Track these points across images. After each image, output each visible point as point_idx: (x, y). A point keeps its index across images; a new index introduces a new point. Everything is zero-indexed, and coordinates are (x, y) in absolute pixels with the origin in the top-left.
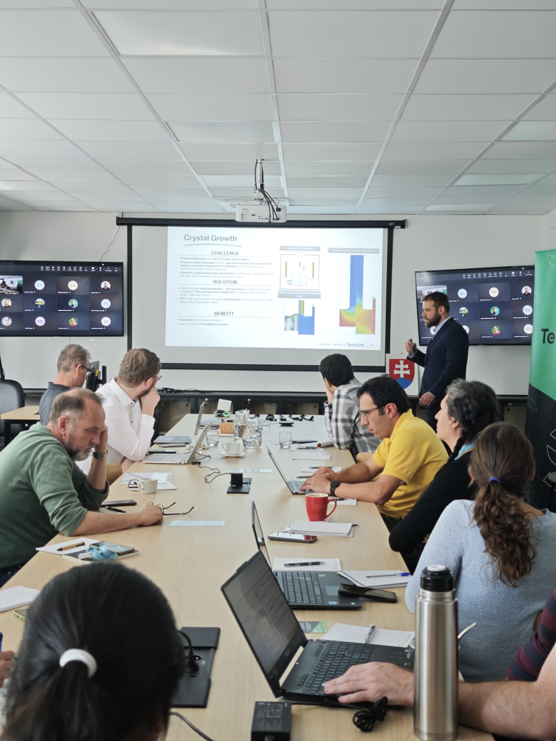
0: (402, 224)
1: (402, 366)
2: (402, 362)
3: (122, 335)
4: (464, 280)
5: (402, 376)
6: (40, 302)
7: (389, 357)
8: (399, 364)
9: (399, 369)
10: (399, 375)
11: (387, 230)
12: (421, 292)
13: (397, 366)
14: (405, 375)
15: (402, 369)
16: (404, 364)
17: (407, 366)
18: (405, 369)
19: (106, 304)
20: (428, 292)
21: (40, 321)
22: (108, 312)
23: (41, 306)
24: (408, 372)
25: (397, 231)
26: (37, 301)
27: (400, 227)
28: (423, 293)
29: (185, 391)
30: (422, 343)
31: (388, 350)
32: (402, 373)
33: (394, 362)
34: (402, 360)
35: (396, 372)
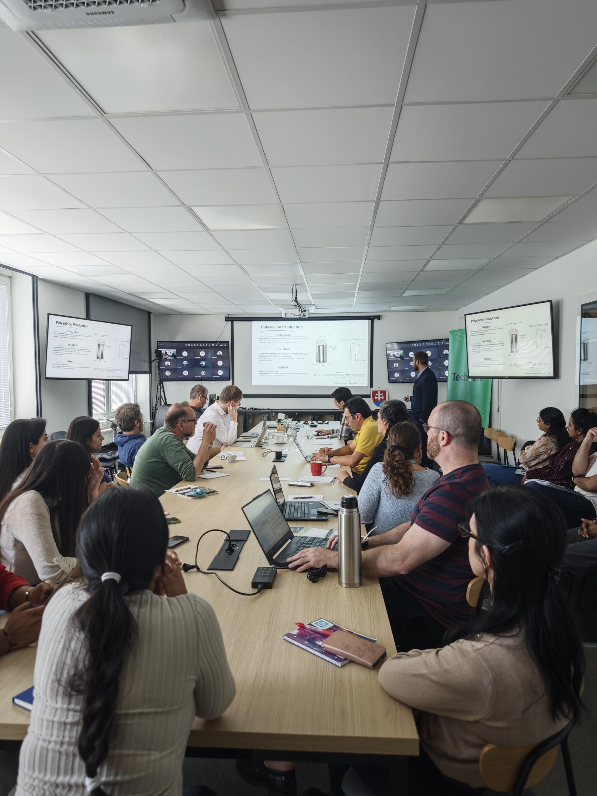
0: (379, 317)
1: (379, 394)
2: (379, 392)
3: (229, 380)
4: (413, 347)
5: (379, 400)
6: (185, 363)
7: (372, 389)
8: (378, 393)
9: (378, 396)
10: (378, 399)
11: (370, 321)
12: (389, 354)
13: (377, 394)
14: (381, 399)
15: (379, 396)
16: (381, 393)
17: (382, 394)
18: (381, 396)
19: (220, 363)
20: (393, 354)
21: (186, 373)
22: (221, 368)
23: (186, 365)
24: (382, 398)
25: (376, 322)
26: (184, 362)
27: (377, 319)
28: (390, 355)
29: (262, 409)
30: (390, 382)
31: (371, 386)
32: (379, 398)
33: (375, 392)
34: (379, 391)
35: (376, 398)
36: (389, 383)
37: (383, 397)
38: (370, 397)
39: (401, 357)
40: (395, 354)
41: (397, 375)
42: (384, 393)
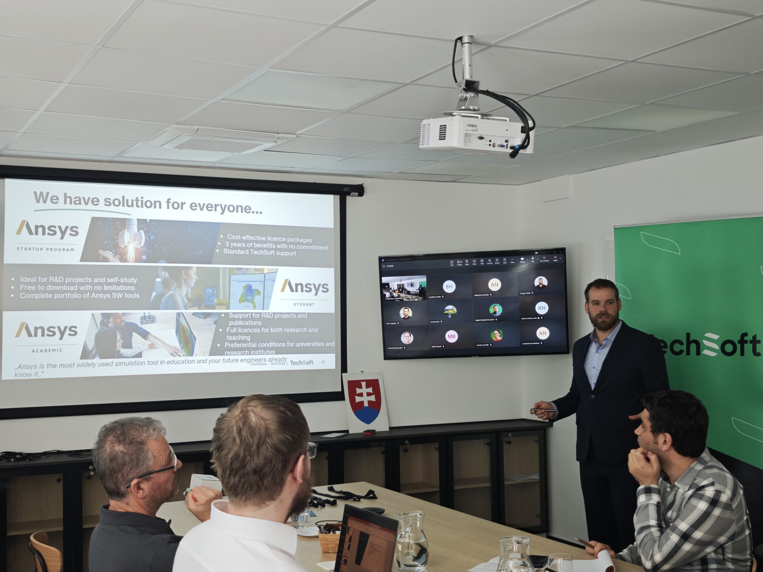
0: (360, 190)
1: (364, 390)
2: (364, 384)
4: (452, 268)
5: (366, 404)
7: (347, 377)
8: (361, 387)
9: (361, 395)
10: (362, 402)
11: (338, 197)
12: (388, 284)
13: (358, 391)
14: (369, 402)
15: (365, 395)
16: (367, 387)
17: (370, 390)
18: (369, 394)
20: (398, 285)
24: (373, 398)
25: (352, 201)
27: (357, 194)
30: (388, 356)
31: (344, 369)
32: (366, 400)
33: (354, 385)
34: (363, 381)
35: (358, 399)
36: (386, 358)
37: (374, 396)
38: (343, 399)
39: (422, 292)
40: (403, 285)
41: (407, 338)
42: (374, 384)
